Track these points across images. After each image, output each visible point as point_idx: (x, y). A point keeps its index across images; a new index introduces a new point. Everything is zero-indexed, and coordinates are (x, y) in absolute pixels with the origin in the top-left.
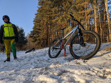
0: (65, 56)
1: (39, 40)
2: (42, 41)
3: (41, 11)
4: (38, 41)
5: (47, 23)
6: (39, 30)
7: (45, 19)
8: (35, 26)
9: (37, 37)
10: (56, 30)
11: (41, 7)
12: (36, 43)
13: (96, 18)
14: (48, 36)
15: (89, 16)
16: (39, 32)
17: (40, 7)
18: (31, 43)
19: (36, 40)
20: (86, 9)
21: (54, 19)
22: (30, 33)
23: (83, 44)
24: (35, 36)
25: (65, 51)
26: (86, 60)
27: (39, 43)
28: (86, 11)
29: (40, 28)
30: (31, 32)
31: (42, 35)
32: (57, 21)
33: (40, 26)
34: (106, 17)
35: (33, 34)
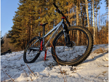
0: (46, 60)
1: (19, 41)
2: (22, 43)
3: (22, 9)
4: (18, 43)
5: (29, 23)
6: (20, 30)
7: (27, 19)
8: (15, 25)
9: (17, 38)
10: (39, 30)
11: (23, 5)
12: (15, 44)
13: (78, 22)
14: (29, 37)
15: (72, 19)
16: (19, 32)
17: (21, 4)
18: (10, 45)
19: (15, 41)
20: (69, 13)
21: (37, 19)
22: (8, 33)
23: (69, 43)
24: (14, 36)
25: (46, 53)
26: (74, 67)
27: (19, 44)
28: (69, 15)
29: (21, 28)
30: (10, 32)
31: (23, 36)
32: (40, 21)
33: (21, 25)
34: (86, 22)
35: (12, 35)
